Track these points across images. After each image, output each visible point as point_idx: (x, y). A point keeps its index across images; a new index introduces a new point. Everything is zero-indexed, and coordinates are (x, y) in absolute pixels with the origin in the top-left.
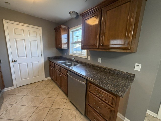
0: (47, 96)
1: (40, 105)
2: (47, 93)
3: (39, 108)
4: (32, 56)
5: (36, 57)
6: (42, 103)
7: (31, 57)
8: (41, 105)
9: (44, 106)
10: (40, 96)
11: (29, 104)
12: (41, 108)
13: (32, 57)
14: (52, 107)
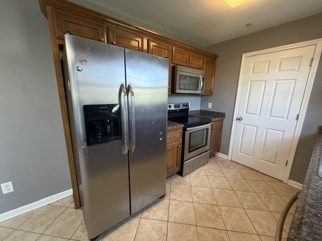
0: (247, 211)
1: (221, 207)
2: (254, 207)
3: (216, 209)
4: (270, 116)
5: (283, 119)
6: (227, 208)
7: (268, 117)
8: (224, 209)
9: (223, 214)
10: (240, 196)
11: (216, 190)
12: (217, 211)
13: (271, 118)
14: (229, 233)
